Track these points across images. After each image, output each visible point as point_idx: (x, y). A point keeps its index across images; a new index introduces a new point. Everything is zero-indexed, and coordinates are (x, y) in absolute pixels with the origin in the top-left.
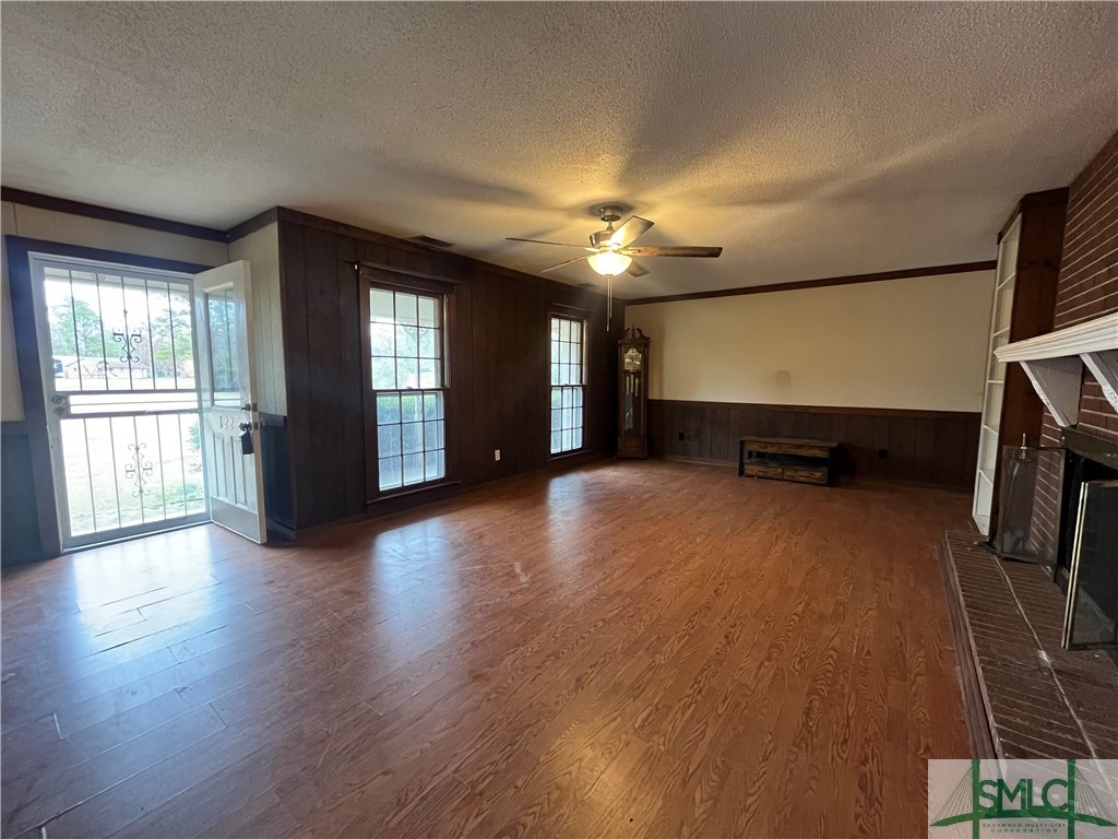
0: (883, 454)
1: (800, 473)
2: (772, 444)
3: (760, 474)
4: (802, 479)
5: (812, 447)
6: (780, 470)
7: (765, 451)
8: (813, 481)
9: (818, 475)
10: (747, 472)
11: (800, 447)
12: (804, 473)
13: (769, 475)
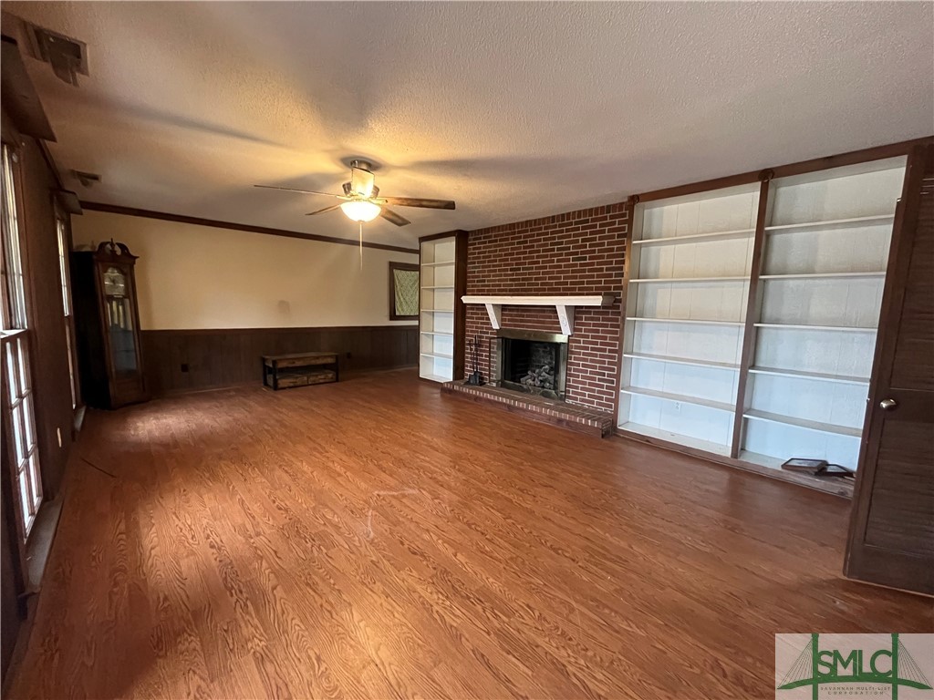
0: (349, 356)
1: (320, 377)
2: (299, 359)
3: (292, 385)
4: (321, 381)
5: (326, 357)
6: (305, 378)
7: (293, 365)
8: (327, 380)
9: (330, 375)
10: (280, 386)
11: (318, 358)
12: (322, 377)
13: (299, 383)
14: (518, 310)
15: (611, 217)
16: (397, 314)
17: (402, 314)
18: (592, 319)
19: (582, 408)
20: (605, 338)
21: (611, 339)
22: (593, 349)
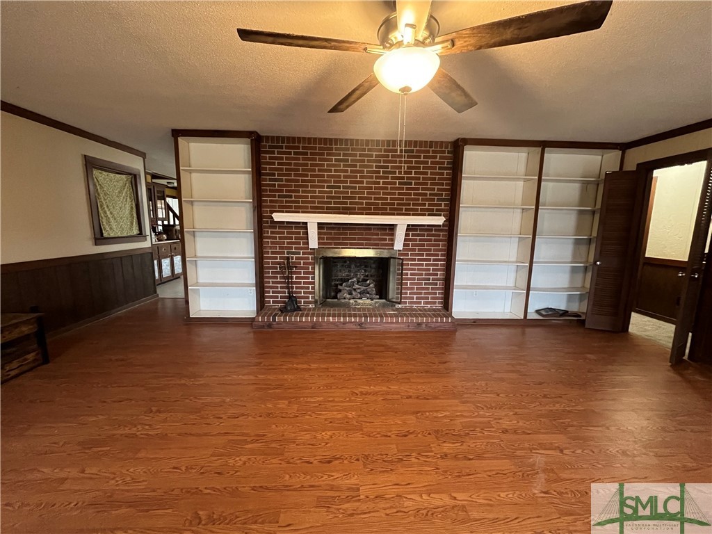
5: (15, 325)
8: (26, 368)
14: (339, 229)
15: (434, 152)
16: (105, 235)
17: (112, 235)
18: (418, 235)
19: (412, 309)
20: (430, 250)
21: (435, 250)
22: (419, 260)
